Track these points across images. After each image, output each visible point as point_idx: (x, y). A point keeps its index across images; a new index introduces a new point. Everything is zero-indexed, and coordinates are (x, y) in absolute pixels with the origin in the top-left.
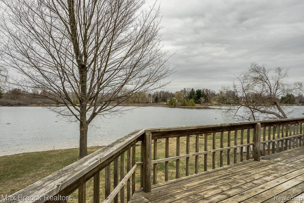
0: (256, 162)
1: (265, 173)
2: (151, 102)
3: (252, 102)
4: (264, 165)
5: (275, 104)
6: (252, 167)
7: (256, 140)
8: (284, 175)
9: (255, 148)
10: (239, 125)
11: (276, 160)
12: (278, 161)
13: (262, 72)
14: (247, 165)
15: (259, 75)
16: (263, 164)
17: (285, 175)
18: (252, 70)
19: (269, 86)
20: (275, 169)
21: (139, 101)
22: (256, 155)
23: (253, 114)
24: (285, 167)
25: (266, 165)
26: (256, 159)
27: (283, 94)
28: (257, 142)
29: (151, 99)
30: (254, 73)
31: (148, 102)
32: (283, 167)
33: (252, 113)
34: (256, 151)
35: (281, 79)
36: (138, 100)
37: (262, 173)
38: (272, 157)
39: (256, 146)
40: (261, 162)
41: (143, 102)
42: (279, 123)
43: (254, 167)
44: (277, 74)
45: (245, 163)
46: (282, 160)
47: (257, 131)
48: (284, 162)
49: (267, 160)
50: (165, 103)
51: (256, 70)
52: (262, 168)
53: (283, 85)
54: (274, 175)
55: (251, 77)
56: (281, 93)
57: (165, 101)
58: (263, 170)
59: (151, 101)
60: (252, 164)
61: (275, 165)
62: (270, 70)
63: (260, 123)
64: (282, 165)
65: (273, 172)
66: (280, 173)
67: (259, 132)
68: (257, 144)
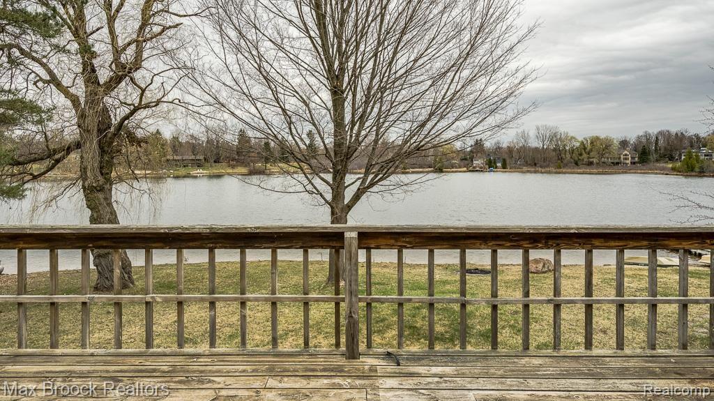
2: (629, 162)
21: (592, 160)
29: (626, 155)
31: (618, 163)
36: (589, 158)
41: (604, 163)
50: (670, 166)
57: (671, 159)
59: (626, 159)
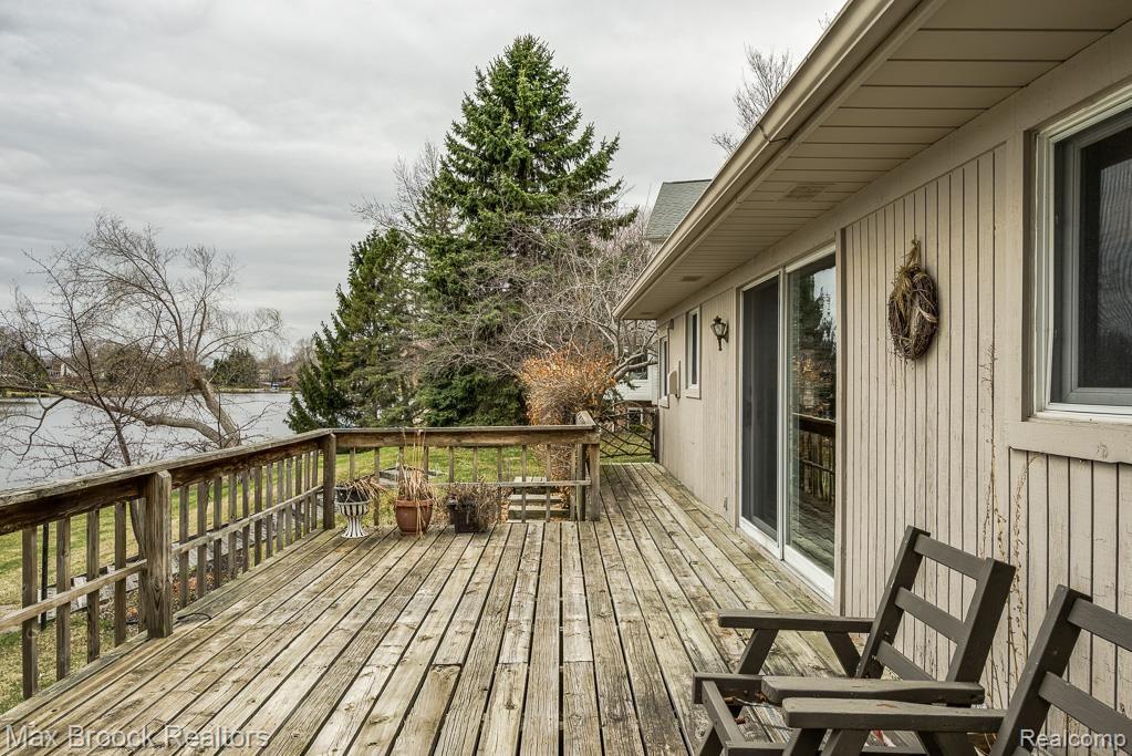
0: (159, 642)
1: (198, 678)
3: (104, 380)
4: (192, 646)
5: (198, 386)
6: (140, 672)
7: (152, 546)
8: (266, 667)
9: (151, 582)
10: (79, 490)
11: (230, 612)
12: (239, 615)
13: (145, 257)
14: (121, 671)
15: (130, 265)
16: (185, 643)
17: (268, 664)
18: (103, 245)
19: (174, 317)
20: (234, 651)
22: (157, 613)
23: (119, 433)
24: (264, 630)
25: (198, 643)
26: (157, 631)
27: (222, 349)
28: (159, 556)
30: (112, 258)
32: (259, 635)
33: (117, 428)
34: (157, 595)
35: (213, 294)
37: (187, 685)
38: (215, 604)
39: (157, 572)
40: (176, 636)
42: (234, 464)
43: (152, 671)
44: (198, 273)
45: (110, 663)
46: (251, 607)
47: (155, 508)
48: (260, 613)
49: (197, 620)
51: (118, 244)
52: (184, 660)
53: (221, 317)
54: (234, 678)
55: (99, 273)
56: (216, 345)
58: (191, 668)
60: (141, 658)
61: (232, 631)
62: (175, 252)
63: (169, 471)
64: (255, 628)
65: (228, 665)
66: (253, 660)
67: (164, 510)
68: (159, 561)
